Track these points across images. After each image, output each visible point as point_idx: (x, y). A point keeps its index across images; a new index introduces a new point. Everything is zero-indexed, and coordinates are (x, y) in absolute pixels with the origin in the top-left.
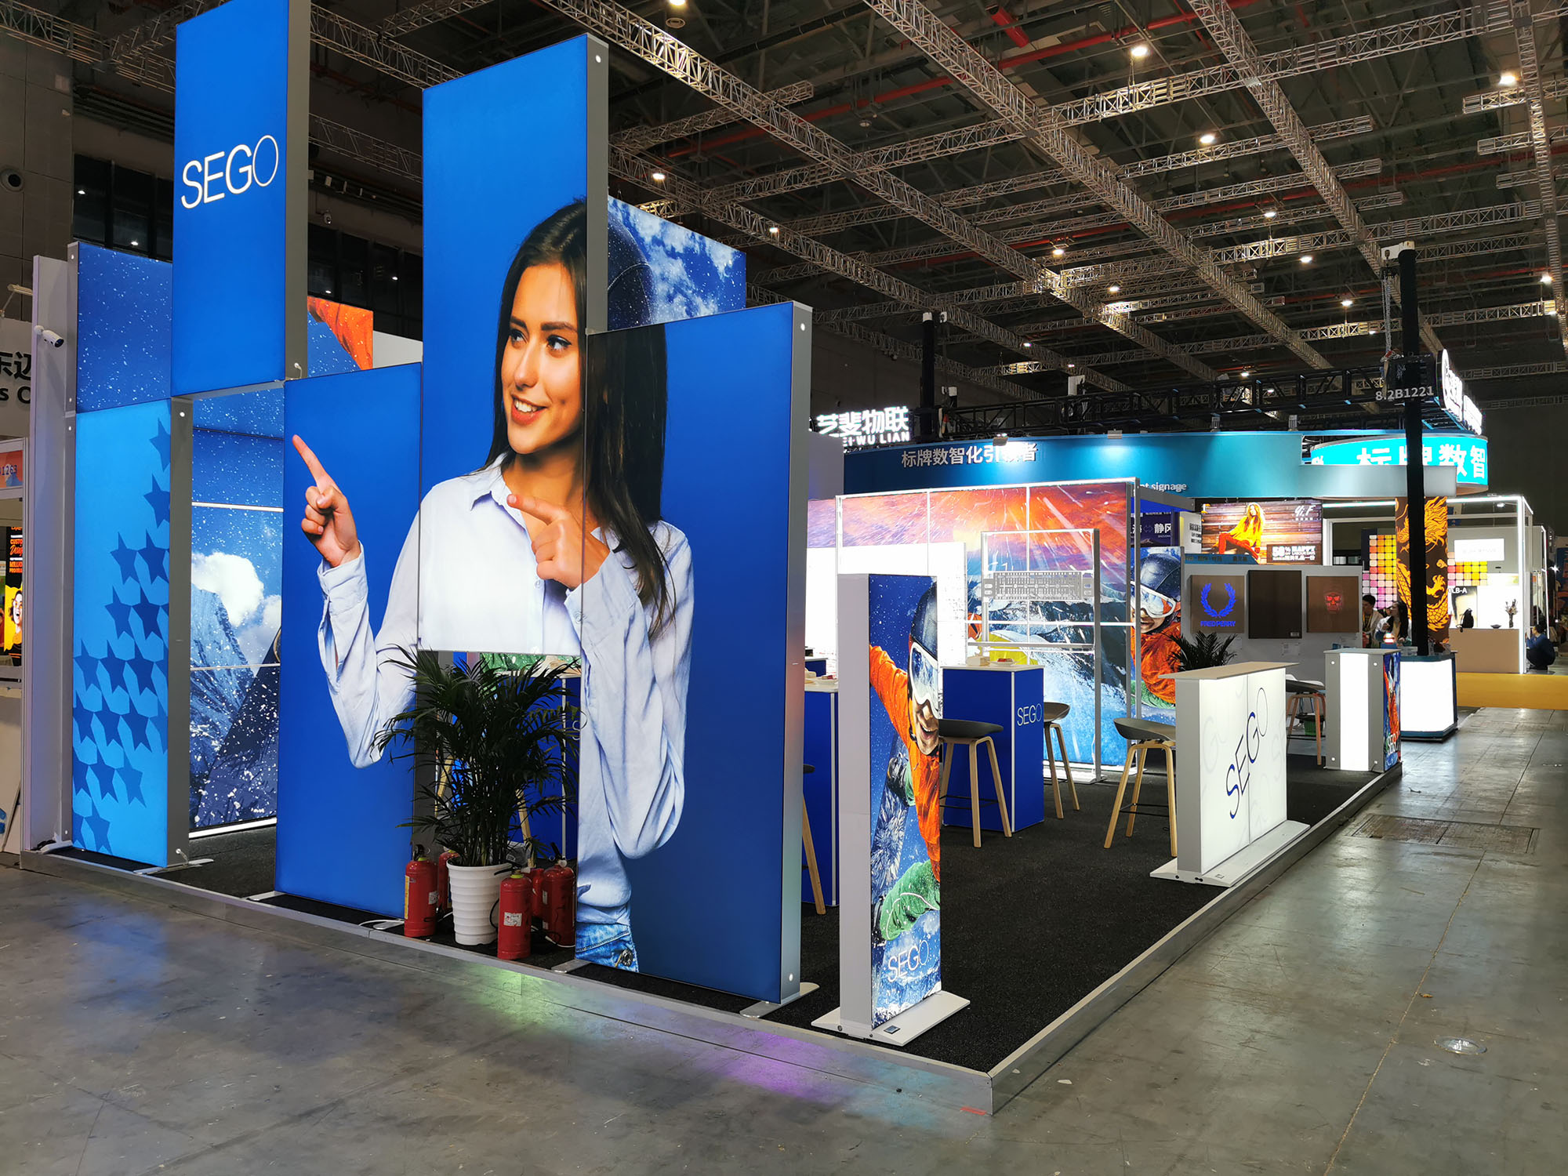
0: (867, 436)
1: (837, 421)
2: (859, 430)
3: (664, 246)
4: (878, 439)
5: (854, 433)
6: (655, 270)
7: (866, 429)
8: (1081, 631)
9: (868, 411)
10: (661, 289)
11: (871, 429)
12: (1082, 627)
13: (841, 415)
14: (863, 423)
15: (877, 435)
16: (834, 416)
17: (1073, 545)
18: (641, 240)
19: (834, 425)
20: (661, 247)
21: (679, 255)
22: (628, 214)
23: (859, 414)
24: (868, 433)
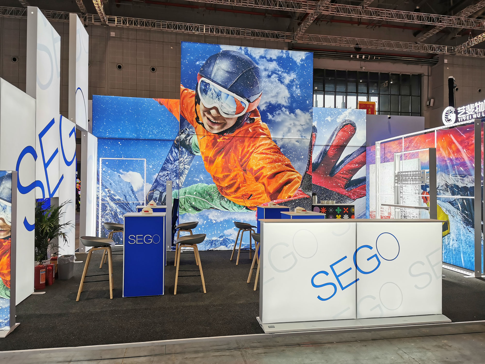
0: (477, 113)
1: (465, 109)
2: (474, 111)
3: (266, 58)
4: (481, 115)
5: (471, 113)
6: (261, 67)
7: (477, 111)
8: (465, 201)
9: (477, 103)
10: (264, 74)
11: (478, 110)
12: (465, 199)
13: (466, 106)
14: (475, 108)
15: (481, 113)
16: (464, 107)
17: (461, 157)
18: (254, 59)
19: (464, 111)
20: (265, 59)
21: (274, 60)
22: (247, 50)
23: (474, 104)
24: (477, 112)
